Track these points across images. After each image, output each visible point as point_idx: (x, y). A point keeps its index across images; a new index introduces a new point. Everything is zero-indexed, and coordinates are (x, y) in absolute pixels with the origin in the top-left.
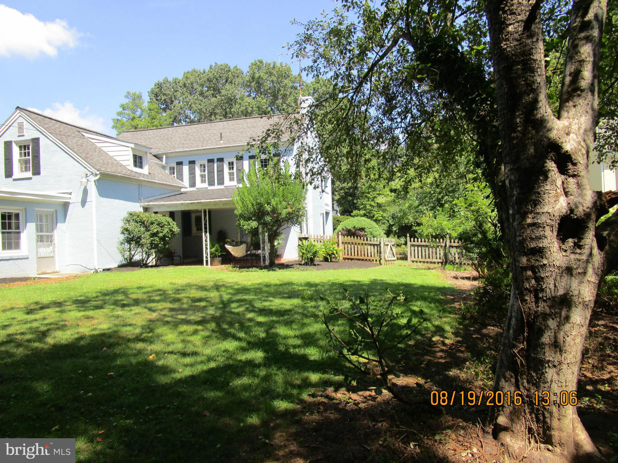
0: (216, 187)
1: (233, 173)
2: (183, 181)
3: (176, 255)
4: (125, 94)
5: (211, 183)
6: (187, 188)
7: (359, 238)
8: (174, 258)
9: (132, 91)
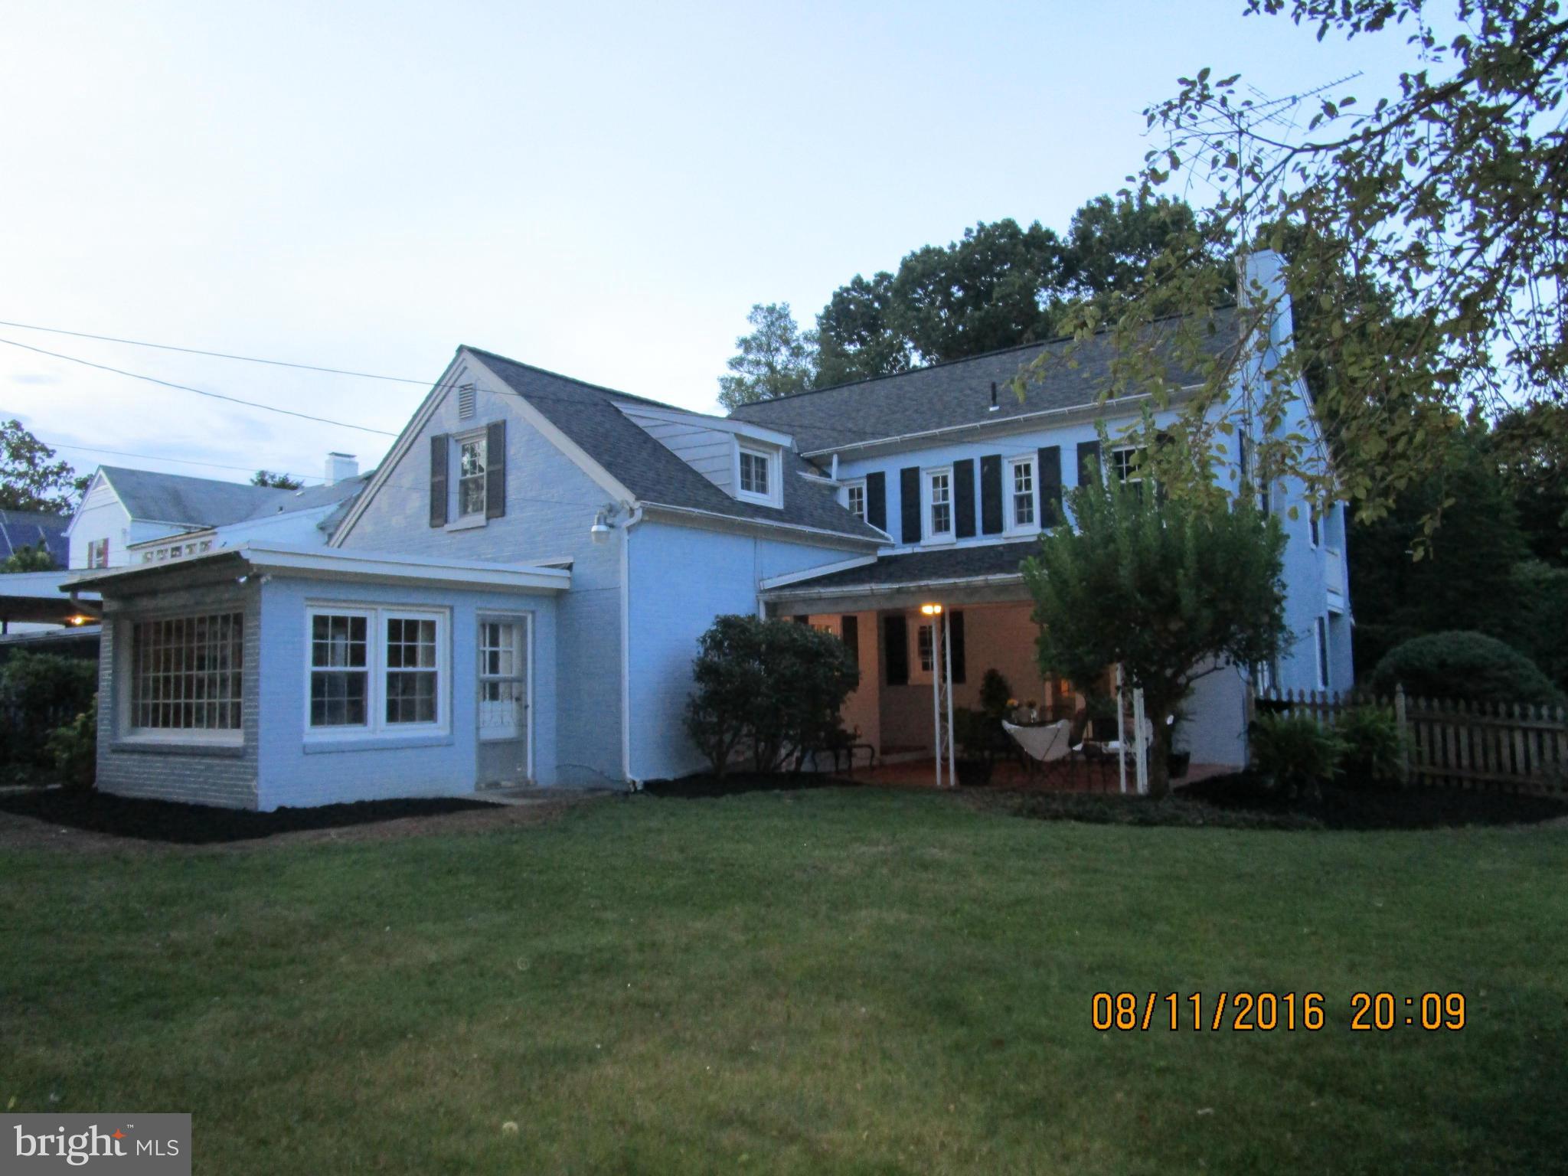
0: (980, 541)
1: (1029, 498)
2: (884, 528)
3: (858, 741)
4: (749, 310)
5: (965, 529)
6: (893, 546)
7: (1462, 704)
8: (855, 750)
9: (766, 303)
